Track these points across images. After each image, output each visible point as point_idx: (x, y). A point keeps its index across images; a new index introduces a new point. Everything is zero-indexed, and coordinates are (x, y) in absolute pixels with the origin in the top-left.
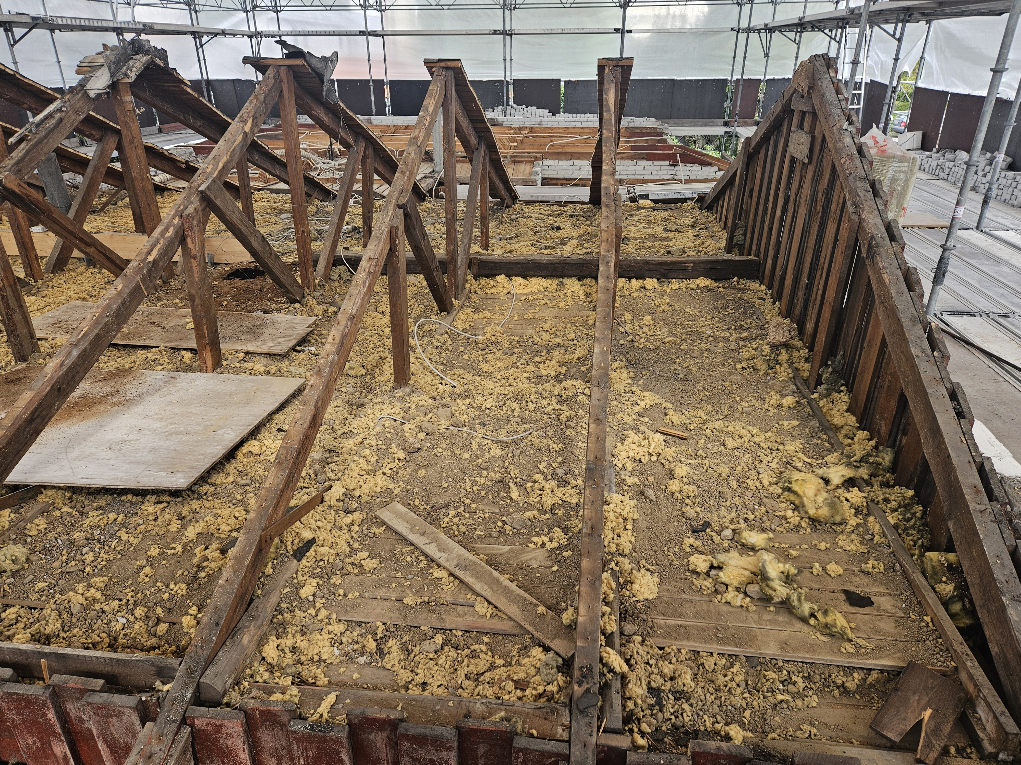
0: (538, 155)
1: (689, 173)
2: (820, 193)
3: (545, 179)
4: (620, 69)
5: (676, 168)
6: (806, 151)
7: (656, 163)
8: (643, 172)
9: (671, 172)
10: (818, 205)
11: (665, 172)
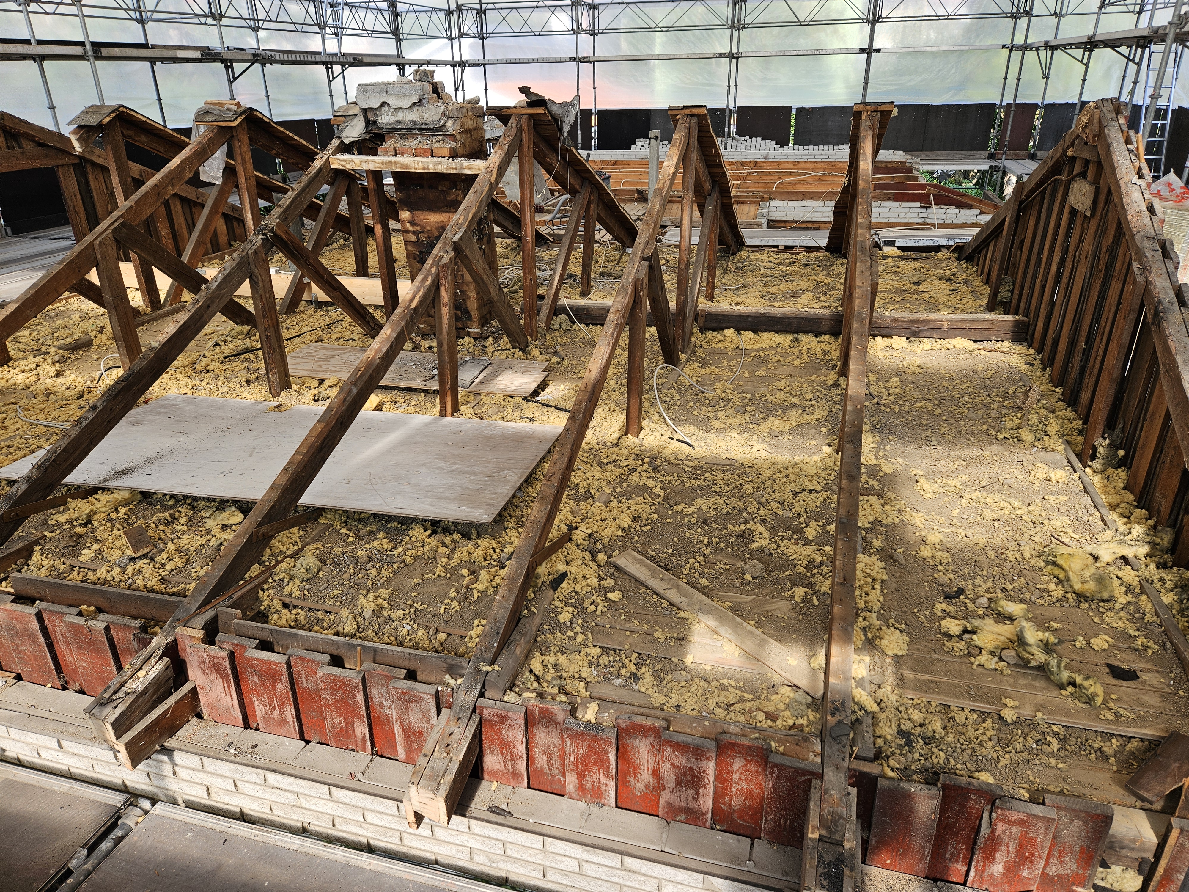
0: (766, 195)
1: (944, 216)
2: (1104, 250)
3: (772, 221)
4: (878, 114)
5: (929, 210)
6: (1089, 202)
7: (904, 204)
8: (888, 215)
9: (921, 215)
10: (1101, 262)
11: (915, 215)
